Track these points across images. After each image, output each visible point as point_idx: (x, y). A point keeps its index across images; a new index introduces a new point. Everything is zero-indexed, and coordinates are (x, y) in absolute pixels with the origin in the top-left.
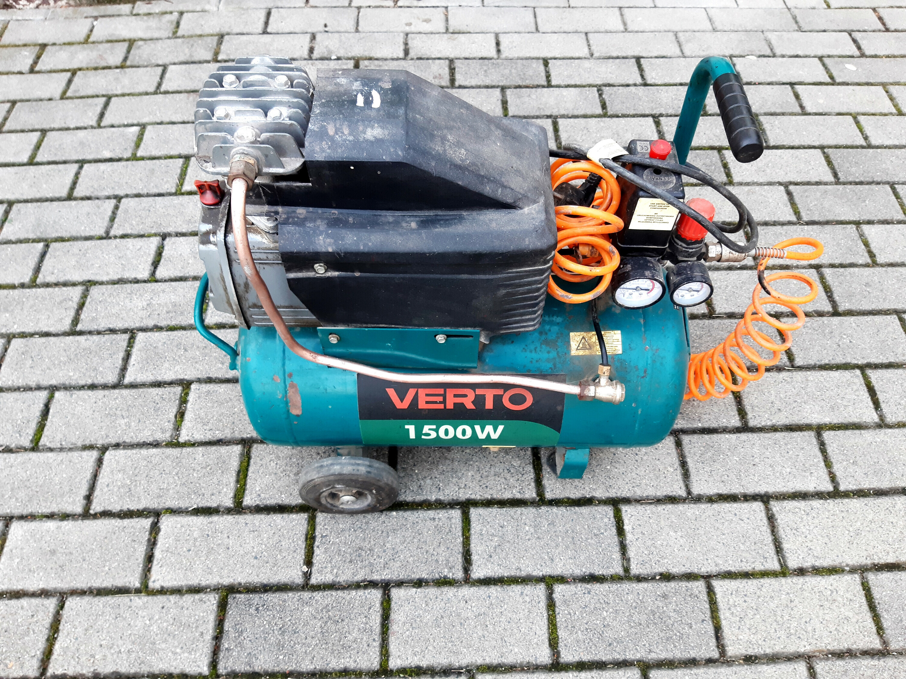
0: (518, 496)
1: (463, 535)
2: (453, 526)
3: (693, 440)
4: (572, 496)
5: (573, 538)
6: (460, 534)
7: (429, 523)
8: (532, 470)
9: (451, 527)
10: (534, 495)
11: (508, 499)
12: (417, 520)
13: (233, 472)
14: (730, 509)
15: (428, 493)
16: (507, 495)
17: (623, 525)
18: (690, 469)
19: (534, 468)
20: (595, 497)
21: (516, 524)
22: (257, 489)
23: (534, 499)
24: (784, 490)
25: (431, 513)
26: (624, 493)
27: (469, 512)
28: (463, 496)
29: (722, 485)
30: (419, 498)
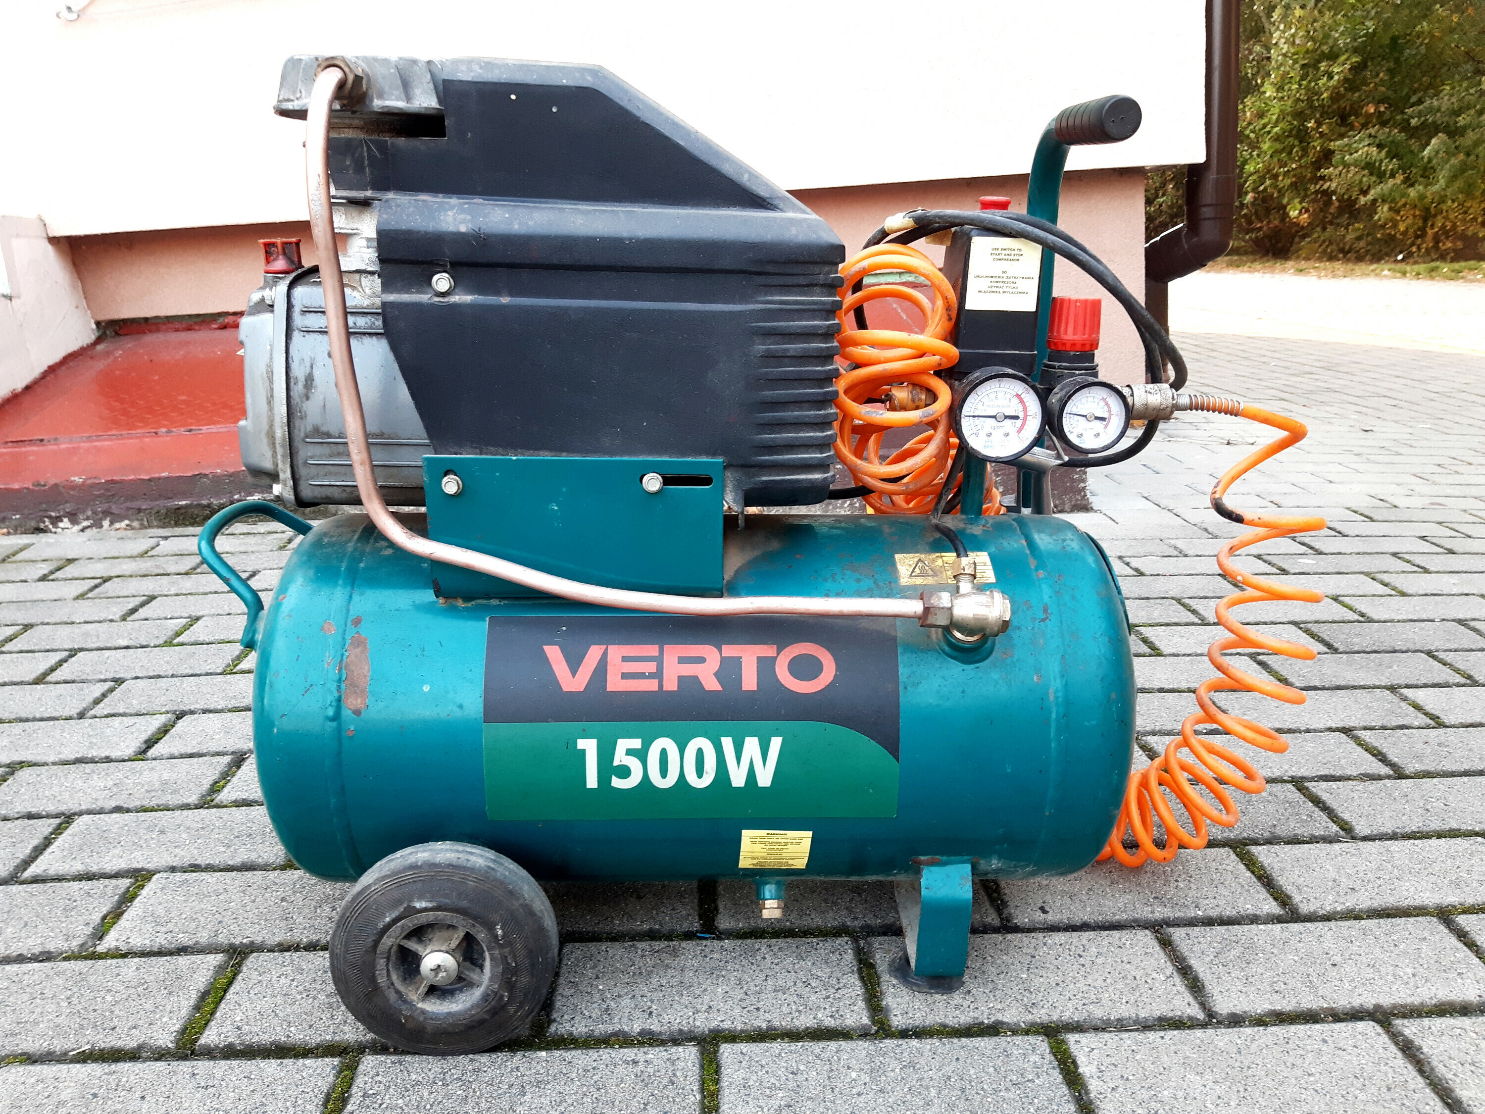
0: (830, 1023)
1: (702, 1090)
2: (678, 1074)
3: (1192, 935)
4: (950, 1022)
5: (963, 1090)
6: (696, 1087)
7: (621, 1069)
8: (858, 983)
9: (674, 1075)
10: (866, 1020)
11: (807, 1028)
12: (595, 1064)
13: (194, 992)
14: (1309, 1033)
15: (625, 1020)
16: (805, 1021)
17: (1076, 1067)
18: (1201, 975)
19: (862, 978)
20: (1002, 1023)
21: (827, 1067)
22: (238, 1019)
23: (864, 1027)
24: (1416, 1000)
25: (629, 1053)
26: (1068, 1014)
27: (716, 1052)
28: (703, 1023)
29: (1277, 997)
30: (602, 1029)
